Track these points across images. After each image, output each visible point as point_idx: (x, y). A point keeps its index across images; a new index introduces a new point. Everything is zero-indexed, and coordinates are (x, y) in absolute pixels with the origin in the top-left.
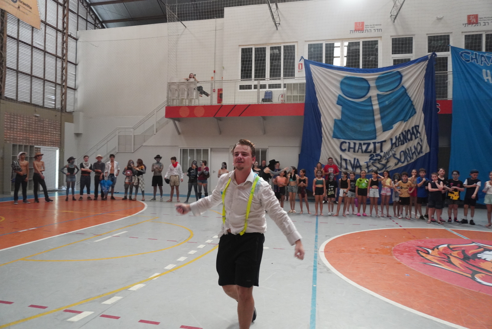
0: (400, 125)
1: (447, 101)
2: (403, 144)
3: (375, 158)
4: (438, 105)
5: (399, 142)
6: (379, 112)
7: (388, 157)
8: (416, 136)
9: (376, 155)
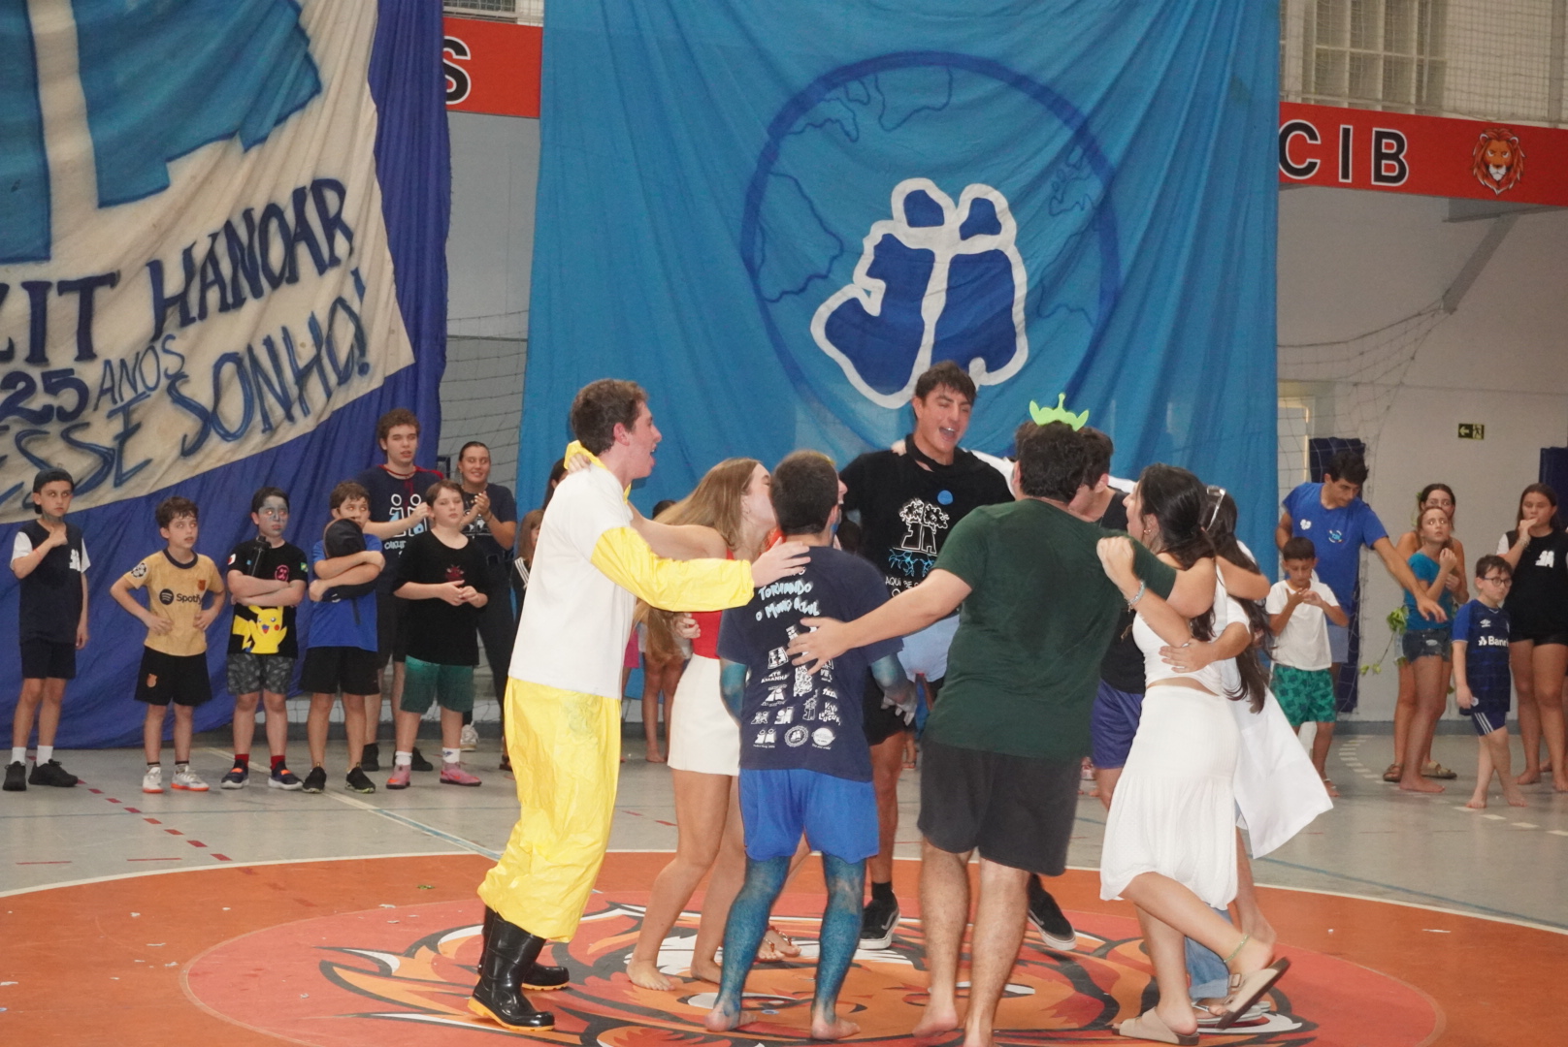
0: (217, 166)
1: (511, 26)
2: (232, 303)
3: (39, 401)
4: (460, 51)
5: (204, 288)
6: (70, 57)
7: (128, 394)
8: (326, 256)
9: (46, 376)
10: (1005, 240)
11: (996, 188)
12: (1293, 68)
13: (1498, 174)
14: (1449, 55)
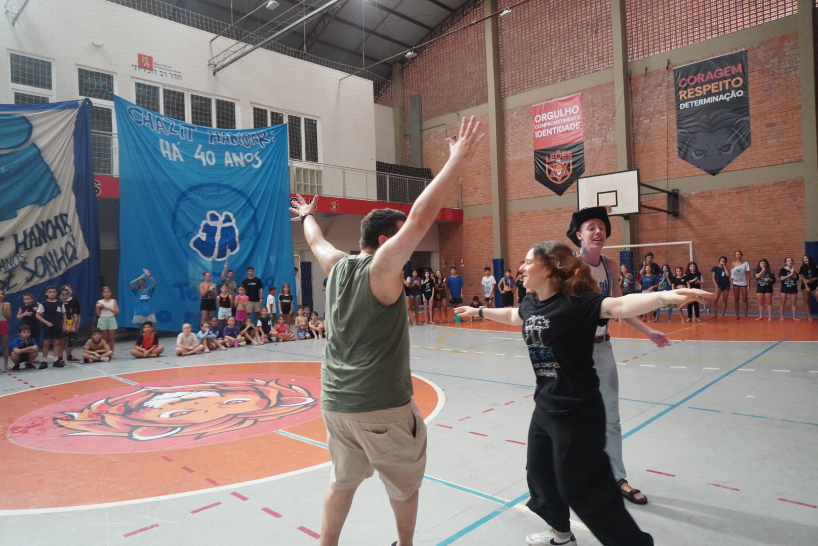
0: (32, 211)
1: (112, 177)
2: (39, 244)
4: (98, 183)
5: (31, 240)
7: (10, 267)
8: (64, 232)
10: (233, 223)
11: (230, 212)
12: (292, 186)
13: (334, 207)
14: (323, 184)
